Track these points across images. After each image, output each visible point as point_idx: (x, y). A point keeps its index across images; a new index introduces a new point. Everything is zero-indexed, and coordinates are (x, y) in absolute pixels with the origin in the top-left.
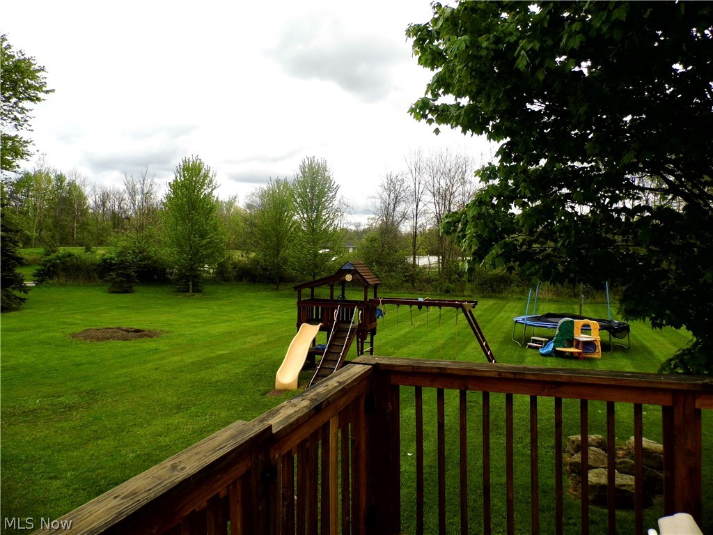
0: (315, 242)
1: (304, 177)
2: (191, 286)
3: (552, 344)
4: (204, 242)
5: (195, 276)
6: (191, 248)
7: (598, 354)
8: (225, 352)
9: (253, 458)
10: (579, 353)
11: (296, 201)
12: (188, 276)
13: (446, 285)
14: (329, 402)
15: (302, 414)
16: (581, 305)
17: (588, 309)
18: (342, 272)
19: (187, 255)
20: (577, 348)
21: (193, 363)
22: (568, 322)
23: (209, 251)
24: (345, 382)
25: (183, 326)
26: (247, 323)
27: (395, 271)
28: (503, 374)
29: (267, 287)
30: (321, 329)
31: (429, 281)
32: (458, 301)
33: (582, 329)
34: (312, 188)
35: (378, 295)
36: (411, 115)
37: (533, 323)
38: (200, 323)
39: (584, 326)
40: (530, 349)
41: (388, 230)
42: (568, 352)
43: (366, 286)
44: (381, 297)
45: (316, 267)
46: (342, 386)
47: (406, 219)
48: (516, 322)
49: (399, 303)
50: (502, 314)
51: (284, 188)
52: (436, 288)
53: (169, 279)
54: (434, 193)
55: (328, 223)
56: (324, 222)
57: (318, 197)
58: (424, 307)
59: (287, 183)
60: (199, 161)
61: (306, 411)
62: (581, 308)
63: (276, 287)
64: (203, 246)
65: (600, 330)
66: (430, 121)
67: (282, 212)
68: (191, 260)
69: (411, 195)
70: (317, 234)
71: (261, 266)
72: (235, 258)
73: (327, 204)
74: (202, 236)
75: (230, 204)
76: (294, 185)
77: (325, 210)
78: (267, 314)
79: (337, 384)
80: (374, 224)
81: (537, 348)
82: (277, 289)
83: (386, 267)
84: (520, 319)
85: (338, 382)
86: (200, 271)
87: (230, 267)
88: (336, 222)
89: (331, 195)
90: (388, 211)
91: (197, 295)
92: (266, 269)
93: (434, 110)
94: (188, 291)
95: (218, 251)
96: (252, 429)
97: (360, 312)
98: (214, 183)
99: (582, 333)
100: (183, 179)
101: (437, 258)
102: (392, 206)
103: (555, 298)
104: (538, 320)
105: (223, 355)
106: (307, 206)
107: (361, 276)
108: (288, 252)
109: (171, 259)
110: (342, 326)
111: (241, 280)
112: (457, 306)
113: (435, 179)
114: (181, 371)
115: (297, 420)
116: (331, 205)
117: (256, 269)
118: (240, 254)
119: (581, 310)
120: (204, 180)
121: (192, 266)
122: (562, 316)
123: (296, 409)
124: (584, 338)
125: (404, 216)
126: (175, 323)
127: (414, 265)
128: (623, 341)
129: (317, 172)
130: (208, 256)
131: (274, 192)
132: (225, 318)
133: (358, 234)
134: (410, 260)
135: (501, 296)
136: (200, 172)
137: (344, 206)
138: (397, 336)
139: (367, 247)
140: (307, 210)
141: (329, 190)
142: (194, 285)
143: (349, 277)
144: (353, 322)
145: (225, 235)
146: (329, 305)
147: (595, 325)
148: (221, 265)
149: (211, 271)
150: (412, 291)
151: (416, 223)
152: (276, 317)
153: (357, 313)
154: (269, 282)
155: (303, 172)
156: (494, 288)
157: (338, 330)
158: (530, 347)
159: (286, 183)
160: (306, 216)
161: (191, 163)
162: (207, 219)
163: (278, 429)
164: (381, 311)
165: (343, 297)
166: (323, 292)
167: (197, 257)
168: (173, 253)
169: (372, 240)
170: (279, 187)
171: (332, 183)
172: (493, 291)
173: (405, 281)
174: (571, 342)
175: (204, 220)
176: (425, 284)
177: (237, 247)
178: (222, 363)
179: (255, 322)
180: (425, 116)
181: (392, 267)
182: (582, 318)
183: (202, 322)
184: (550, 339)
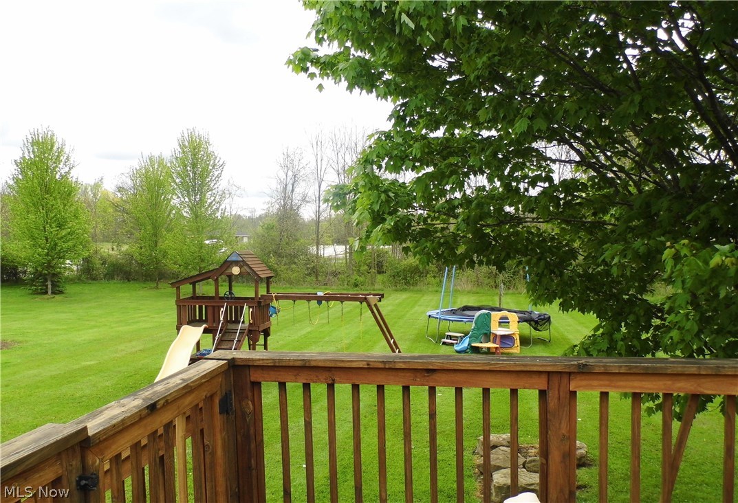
0: (199, 231)
1: (184, 152)
2: (50, 286)
3: (468, 340)
4: (64, 233)
5: (54, 275)
6: (47, 240)
7: (516, 349)
8: (92, 363)
9: (64, 464)
10: (496, 348)
11: (175, 181)
12: (46, 275)
13: (354, 278)
14: (167, 401)
15: (129, 415)
16: (500, 295)
17: (509, 300)
18: (228, 264)
19: (43, 249)
20: (494, 342)
21: (53, 377)
22: (484, 314)
23: (70, 244)
24: (190, 379)
25: (40, 334)
26: (120, 329)
27: (295, 263)
28: (371, 363)
29: (145, 286)
30: (205, 331)
31: (335, 274)
32: (362, 295)
33: (500, 323)
34: (194, 165)
35: (272, 290)
36: (288, 67)
37: (447, 317)
38: (61, 330)
39: (501, 318)
40: (444, 346)
41: (287, 215)
42: (485, 347)
43: (258, 280)
44: (274, 291)
45: (202, 260)
46: (186, 384)
47: (308, 202)
48: (430, 316)
49: (294, 298)
50: (416, 308)
51: (159, 166)
52: (343, 281)
53: (21, 279)
54: (338, 171)
55: (215, 207)
56: (209, 206)
57: (201, 176)
58: (324, 302)
59: (163, 160)
60: (50, 133)
61: (136, 410)
62: (500, 299)
63: (155, 285)
64: (62, 238)
65: (519, 322)
66: (312, 76)
67: (157, 197)
68: (47, 255)
69: (312, 173)
70: (202, 220)
71: (136, 261)
72: (104, 252)
73: (212, 185)
74: (60, 226)
75: (97, 186)
76: (171, 162)
77: (210, 193)
78: (145, 316)
79: (181, 381)
80: (271, 209)
81: (452, 344)
82: (157, 288)
83: (285, 259)
84: (433, 313)
85: (183, 379)
86: (60, 268)
87: (97, 263)
88: (222, 207)
89: (216, 173)
90: (286, 194)
91: (57, 297)
92: (142, 265)
93: (316, 61)
94: (46, 293)
95: (81, 243)
96: (61, 432)
97: (251, 310)
98: (71, 160)
99: (500, 326)
100: (32, 156)
101: (344, 247)
102: (289, 187)
103: (475, 289)
104: (453, 313)
105: (89, 366)
106: (189, 187)
107: (251, 268)
108: (168, 242)
109: (23, 255)
110: (230, 326)
111: (113, 278)
112: (361, 301)
113: (339, 154)
114: (38, 387)
115: (123, 421)
116: (216, 186)
117: (131, 264)
118: (110, 247)
119: (500, 302)
120: (58, 156)
121: (49, 262)
122: (479, 309)
123: (123, 409)
124: (501, 331)
125: (304, 199)
126: (30, 331)
127: (318, 256)
128: (544, 334)
129: (199, 146)
130: (69, 250)
131: (147, 171)
132: (93, 323)
133: (253, 221)
134: (313, 250)
135: (416, 288)
136: (52, 146)
137: (235, 188)
138: (296, 337)
139: (264, 236)
140: (188, 192)
141: (213, 168)
142: (53, 285)
143: (236, 270)
144: (243, 322)
145: (89, 224)
146: (214, 303)
147: (513, 317)
148: (87, 260)
149: (75, 268)
150: (315, 286)
151: (319, 207)
152: (155, 320)
153: (247, 311)
154: (146, 280)
155: (182, 146)
156: (407, 279)
157: (225, 332)
158: (444, 343)
159: (161, 161)
160: (187, 200)
161: (40, 136)
162: (65, 205)
163: (97, 431)
164: (275, 308)
165: (231, 293)
166: (206, 289)
167: (55, 253)
168: (25, 247)
169: (270, 228)
170: (152, 165)
171: (218, 159)
172: (407, 283)
173: (307, 275)
174: (488, 336)
175: (62, 207)
176: (331, 278)
177: (106, 239)
178: (89, 375)
179: (128, 327)
180: (306, 70)
181: (292, 258)
182: (500, 310)
183: (65, 329)
184: (466, 334)
